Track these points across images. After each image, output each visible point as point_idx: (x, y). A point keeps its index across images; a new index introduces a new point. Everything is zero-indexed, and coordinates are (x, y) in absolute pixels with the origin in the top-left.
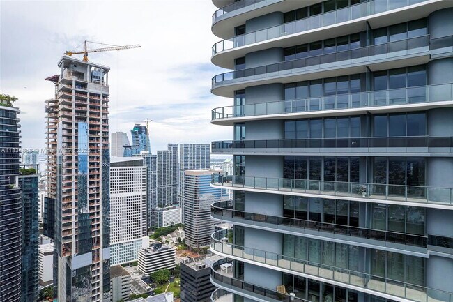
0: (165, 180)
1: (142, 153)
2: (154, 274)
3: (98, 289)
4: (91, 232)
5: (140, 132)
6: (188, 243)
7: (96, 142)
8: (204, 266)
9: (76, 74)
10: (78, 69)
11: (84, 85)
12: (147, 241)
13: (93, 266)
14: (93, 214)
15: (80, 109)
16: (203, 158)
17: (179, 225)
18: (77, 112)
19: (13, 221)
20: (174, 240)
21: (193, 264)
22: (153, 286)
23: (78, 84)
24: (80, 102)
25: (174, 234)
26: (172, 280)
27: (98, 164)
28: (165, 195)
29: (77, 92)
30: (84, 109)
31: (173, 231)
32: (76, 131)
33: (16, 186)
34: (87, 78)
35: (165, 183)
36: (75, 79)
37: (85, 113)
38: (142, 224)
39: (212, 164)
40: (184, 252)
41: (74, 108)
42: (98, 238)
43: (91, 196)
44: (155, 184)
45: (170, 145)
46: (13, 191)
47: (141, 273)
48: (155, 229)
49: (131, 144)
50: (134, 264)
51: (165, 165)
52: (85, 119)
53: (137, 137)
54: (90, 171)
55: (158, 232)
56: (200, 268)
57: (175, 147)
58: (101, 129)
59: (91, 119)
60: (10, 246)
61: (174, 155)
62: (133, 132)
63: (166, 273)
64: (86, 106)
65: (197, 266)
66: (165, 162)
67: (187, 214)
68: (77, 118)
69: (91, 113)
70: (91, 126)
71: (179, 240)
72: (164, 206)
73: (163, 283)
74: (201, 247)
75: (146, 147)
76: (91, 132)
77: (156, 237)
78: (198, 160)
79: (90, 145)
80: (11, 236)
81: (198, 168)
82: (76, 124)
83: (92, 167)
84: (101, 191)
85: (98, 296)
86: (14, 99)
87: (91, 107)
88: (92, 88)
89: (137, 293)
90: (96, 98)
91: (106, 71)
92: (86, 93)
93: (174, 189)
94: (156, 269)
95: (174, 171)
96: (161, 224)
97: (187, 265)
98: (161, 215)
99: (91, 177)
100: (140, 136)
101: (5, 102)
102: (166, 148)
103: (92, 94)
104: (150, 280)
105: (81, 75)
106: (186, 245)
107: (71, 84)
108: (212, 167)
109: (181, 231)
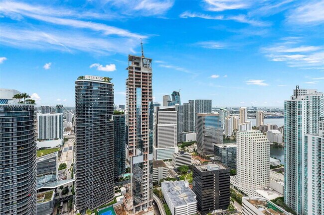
0: (187, 118)
1: (176, 104)
2: (180, 167)
3: (147, 176)
4: (143, 145)
5: (176, 95)
6: (199, 152)
7: (146, 98)
8: (207, 170)
9: (135, 63)
10: (137, 61)
11: (139, 69)
12: (177, 149)
13: (144, 163)
14: (144, 135)
15: (137, 81)
16: (208, 107)
17: (195, 142)
18: (136, 83)
19: (110, 136)
20: (192, 149)
21: (200, 166)
22: (179, 174)
23: (136, 68)
24: (137, 78)
25: (192, 146)
26: (189, 172)
27: (147, 109)
28: (187, 125)
29: (136, 72)
30: (139, 81)
31: (191, 145)
32: (136, 92)
33: (112, 119)
34: (141, 65)
35: (187, 119)
36: (135, 66)
37: (140, 83)
38: (175, 140)
39: (213, 110)
40: (197, 157)
41: (134, 81)
42: (147, 148)
43: (143, 126)
44: (182, 120)
45: (190, 101)
46: (111, 122)
47: (173, 166)
48: (182, 143)
49: (172, 100)
50: (170, 160)
51: (187, 111)
52: (140, 86)
53: (174, 97)
54: (143, 113)
55: (184, 144)
56: (204, 170)
57: (193, 101)
58: (148, 91)
59: (143, 86)
60: (109, 148)
61: (192, 106)
62: (172, 95)
63: (186, 168)
64: (140, 79)
65: (202, 169)
66: (187, 109)
67: (199, 137)
68: (136, 86)
69: (143, 83)
70: (143, 90)
71: (194, 150)
72: (187, 131)
73: (185, 173)
74: (206, 156)
75: (178, 102)
76: (143, 93)
77: (183, 147)
78: (205, 108)
79: (143, 100)
80: (109, 143)
81: (205, 112)
82: (135, 89)
83: (144, 111)
84: (148, 123)
85: (147, 179)
86: (111, 79)
87: (143, 80)
88: (143, 70)
89: (170, 177)
90: (146, 75)
91: (150, 61)
92: (140, 73)
93: (192, 123)
94: (181, 165)
95: (192, 114)
96: (185, 140)
97: (196, 167)
98: (185, 136)
99: (143, 116)
100: (176, 97)
101: (107, 80)
102: (188, 102)
103: (143, 73)
104: (178, 170)
105: (138, 64)
106: (197, 153)
107: (133, 69)
108: (213, 112)
109: (195, 145)
